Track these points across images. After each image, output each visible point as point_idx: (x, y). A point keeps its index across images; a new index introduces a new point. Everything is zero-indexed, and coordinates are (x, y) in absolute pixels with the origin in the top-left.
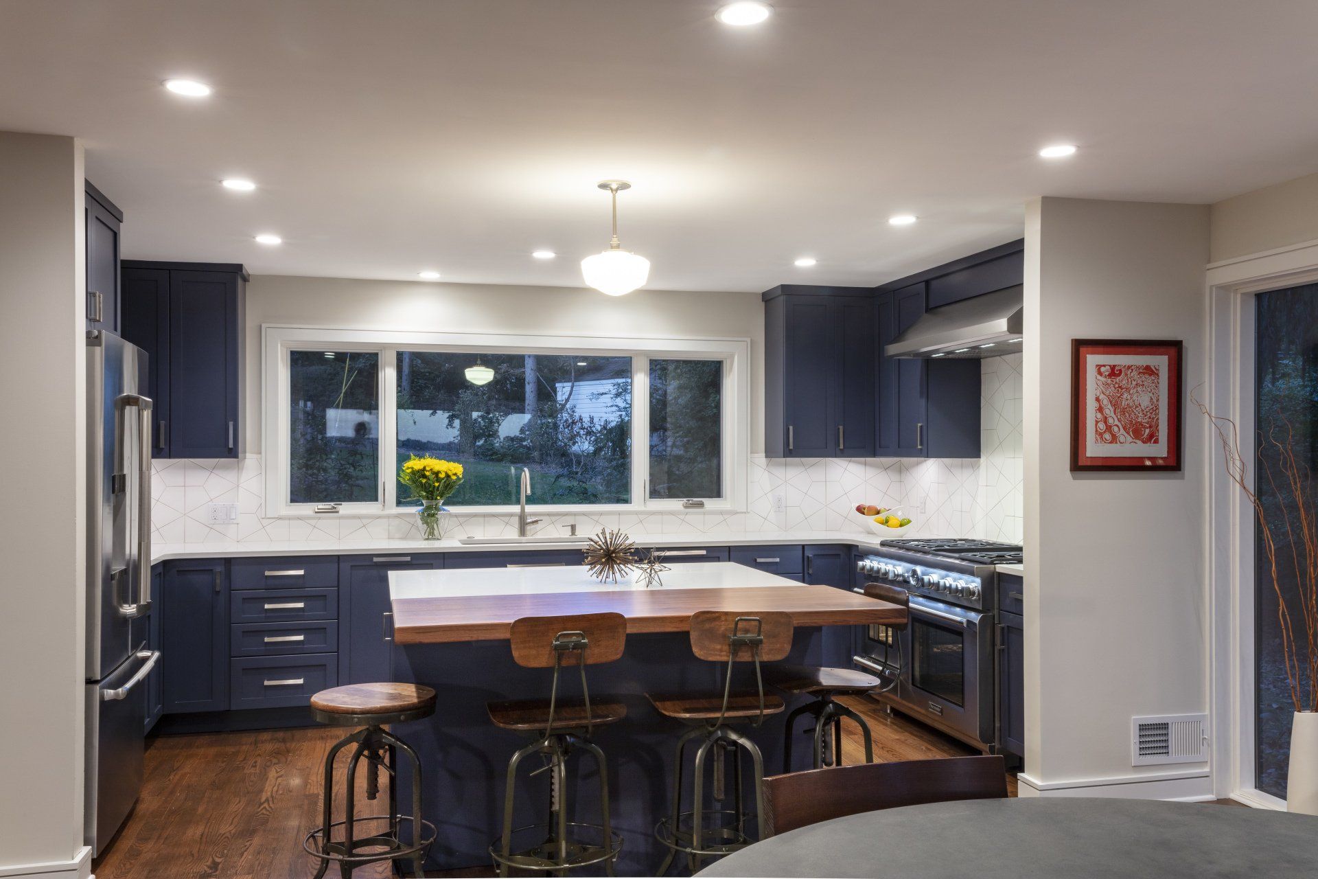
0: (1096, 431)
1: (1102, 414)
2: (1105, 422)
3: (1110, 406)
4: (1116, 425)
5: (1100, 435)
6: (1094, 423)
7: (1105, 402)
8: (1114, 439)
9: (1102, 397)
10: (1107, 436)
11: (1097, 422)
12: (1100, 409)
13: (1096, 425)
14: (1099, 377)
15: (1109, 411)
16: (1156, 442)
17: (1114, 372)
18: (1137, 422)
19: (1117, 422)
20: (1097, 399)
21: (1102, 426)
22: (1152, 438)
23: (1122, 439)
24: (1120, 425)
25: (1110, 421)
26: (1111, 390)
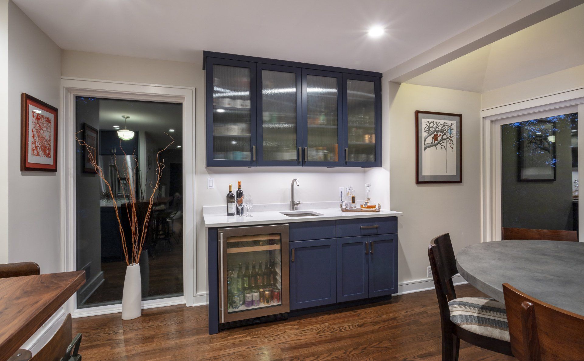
0: (32, 148)
1: (34, 139)
2: (35, 144)
3: (36, 136)
4: (38, 146)
5: (33, 150)
6: (31, 144)
7: (35, 133)
8: (38, 155)
9: (34, 130)
10: (35, 152)
11: (32, 143)
12: (33, 136)
13: (32, 144)
14: (33, 118)
15: (36, 138)
16: (50, 157)
17: (38, 117)
18: (45, 146)
19: (39, 145)
20: (33, 131)
21: (34, 145)
22: (48, 155)
23: (40, 154)
24: (40, 147)
25: (37, 143)
26: (37, 127)
